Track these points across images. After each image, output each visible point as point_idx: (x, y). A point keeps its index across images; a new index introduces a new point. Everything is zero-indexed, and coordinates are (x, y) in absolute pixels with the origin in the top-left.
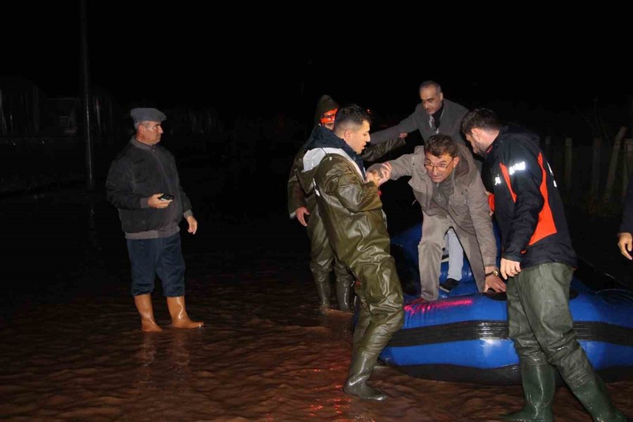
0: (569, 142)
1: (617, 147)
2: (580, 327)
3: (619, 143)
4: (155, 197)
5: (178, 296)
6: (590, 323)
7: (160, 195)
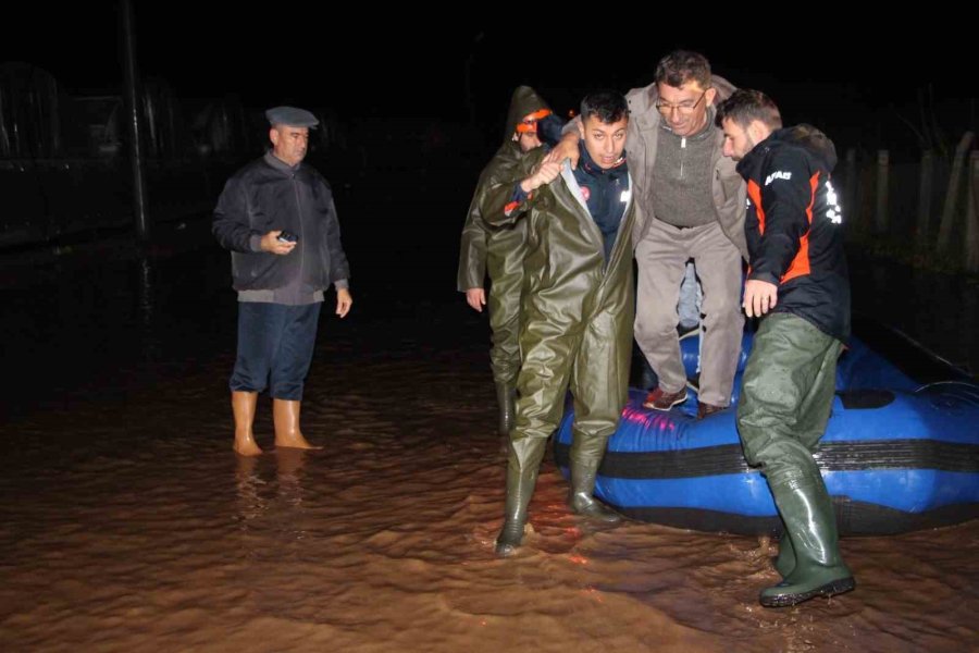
0: (883, 158)
1: (958, 164)
2: (897, 448)
3: (961, 157)
4: (274, 234)
5: (292, 399)
6: (912, 442)
7: (279, 233)
